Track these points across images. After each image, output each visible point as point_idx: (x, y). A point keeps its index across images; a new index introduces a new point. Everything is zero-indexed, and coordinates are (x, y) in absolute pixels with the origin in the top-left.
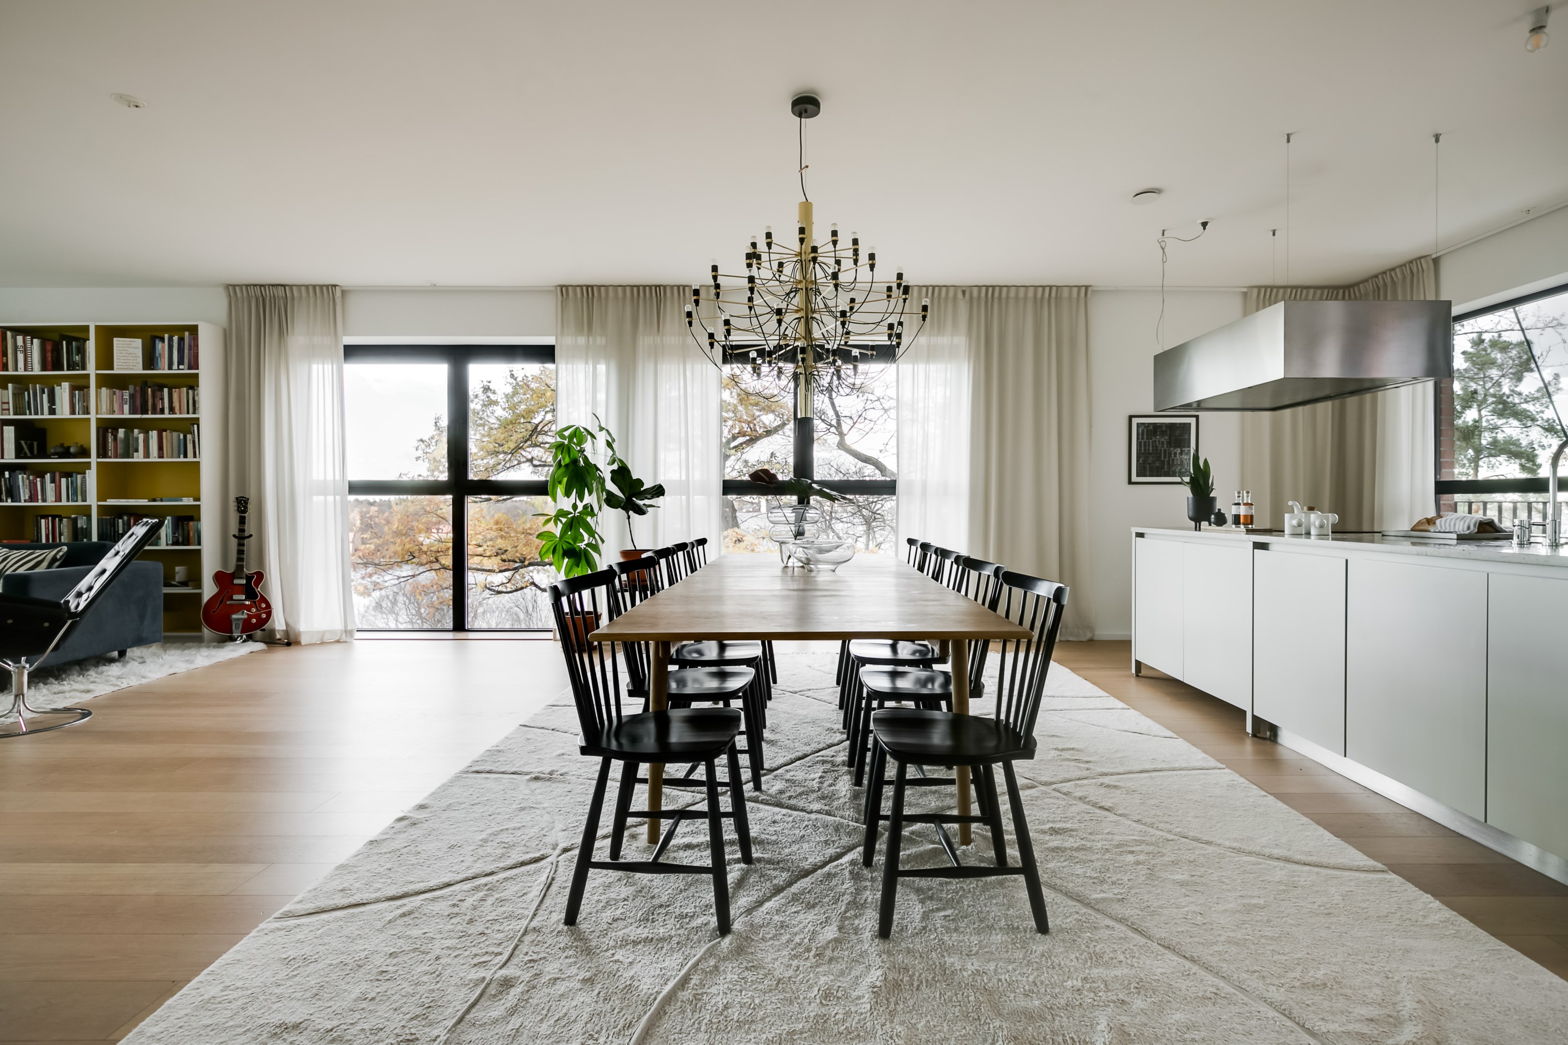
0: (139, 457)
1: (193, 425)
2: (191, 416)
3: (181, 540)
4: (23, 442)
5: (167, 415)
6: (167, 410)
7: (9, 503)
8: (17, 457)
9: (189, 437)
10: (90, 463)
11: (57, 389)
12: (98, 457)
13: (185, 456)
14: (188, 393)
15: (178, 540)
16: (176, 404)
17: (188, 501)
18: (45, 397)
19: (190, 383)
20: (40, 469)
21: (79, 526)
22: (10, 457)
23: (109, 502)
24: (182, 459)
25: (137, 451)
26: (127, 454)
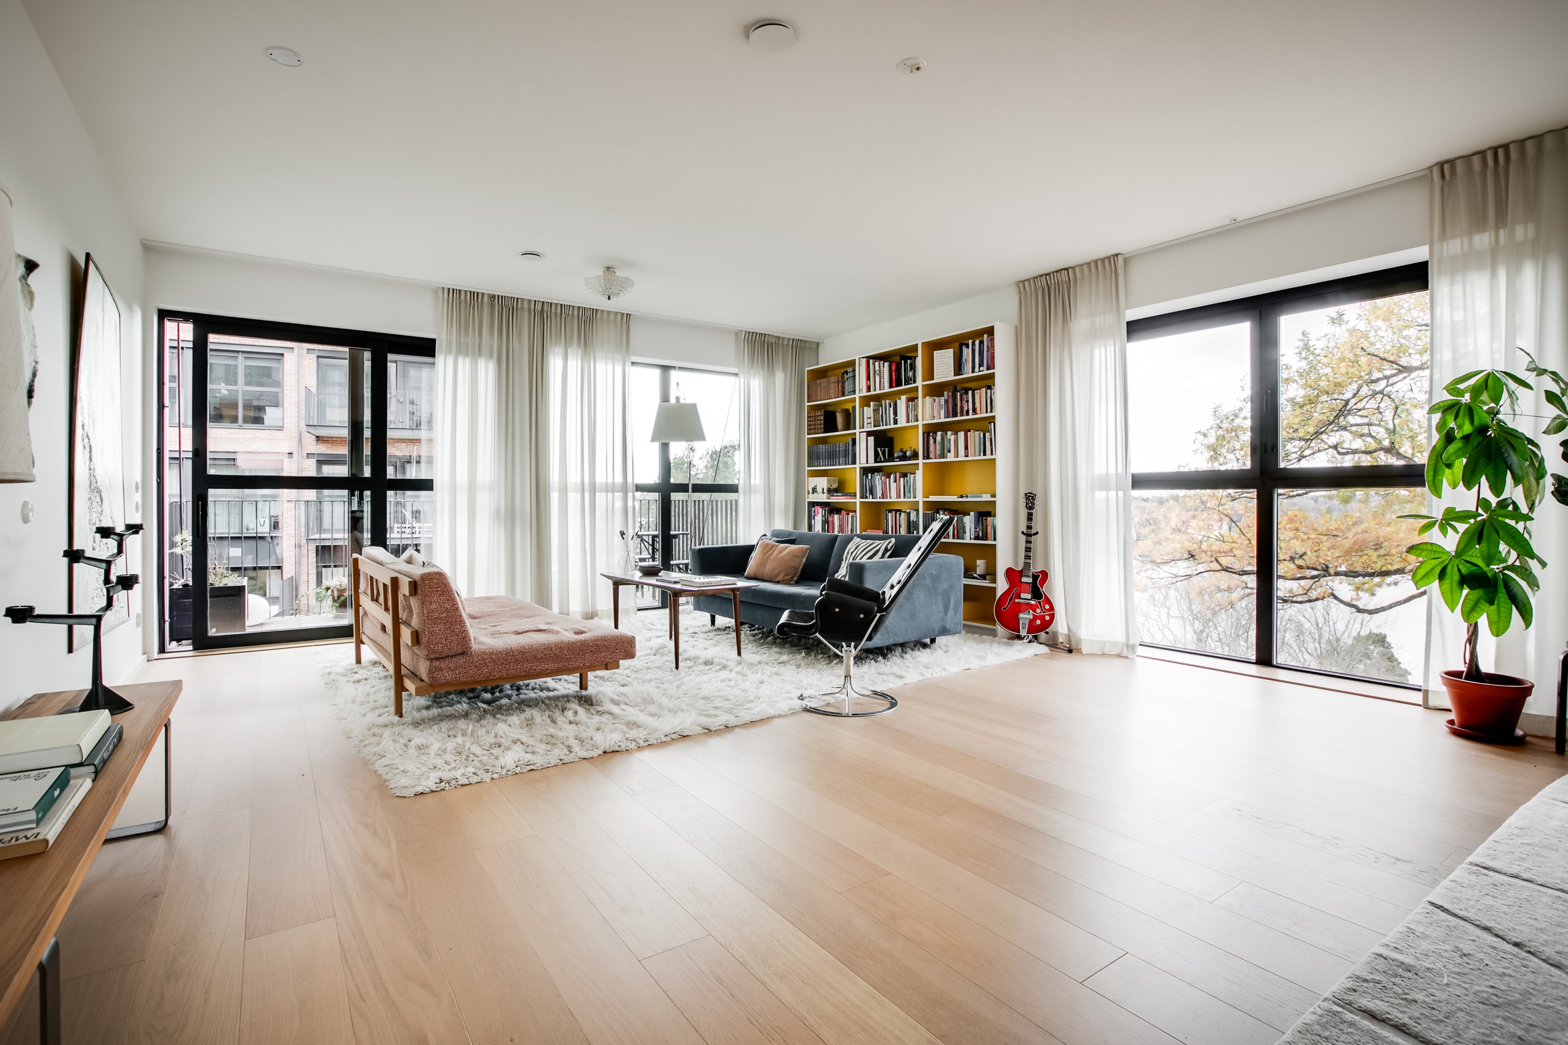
0: (950, 457)
1: (990, 423)
2: (989, 414)
3: (981, 535)
4: (879, 449)
5: (971, 416)
6: (971, 412)
7: (871, 500)
8: (876, 462)
9: (987, 435)
10: (918, 464)
11: (898, 401)
12: (924, 459)
13: (985, 454)
14: (986, 393)
15: (978, 535)
16: (977, 405)
17: (987, 498)
18: (892, 409)
19: (988, 382)
20: (888, 471)
21: (911, 520)
22: (872, 464)
23: (933, 498)
24: (982, 457)
25: (949, 451)
26: (943, 456)
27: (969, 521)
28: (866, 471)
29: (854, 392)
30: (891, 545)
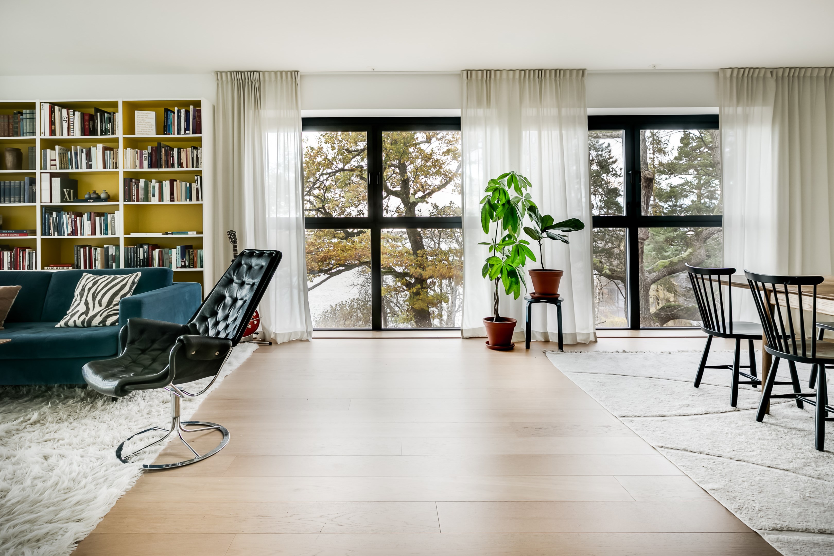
0: (155, 201)
1: (197, 176)
2: (195, 169)
3: (187, 264)
4: (65, 190)
5: (176, 169)
6: (176, 165)
7: (56, 236)
8: (62, 201)
9: (194, 185)
10: (118, 205)
11: (93, 149)
12: (125, 201)
13: (191, 200)
14: (192, 152)
15: (185, 264)
16: (183, 160)
17: (192, 234)
18: (84, 155)
19: (195, 144)
20: (79, 210)
21: (110, 253)
22: (57, 201)
23: (133, 235)
24: (188, 202)
25: (154, 196)
26: (146, 198)
27: (175, 254)
28: (47, 210)
29: (33, 133)
30: (138, 278)
